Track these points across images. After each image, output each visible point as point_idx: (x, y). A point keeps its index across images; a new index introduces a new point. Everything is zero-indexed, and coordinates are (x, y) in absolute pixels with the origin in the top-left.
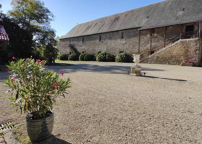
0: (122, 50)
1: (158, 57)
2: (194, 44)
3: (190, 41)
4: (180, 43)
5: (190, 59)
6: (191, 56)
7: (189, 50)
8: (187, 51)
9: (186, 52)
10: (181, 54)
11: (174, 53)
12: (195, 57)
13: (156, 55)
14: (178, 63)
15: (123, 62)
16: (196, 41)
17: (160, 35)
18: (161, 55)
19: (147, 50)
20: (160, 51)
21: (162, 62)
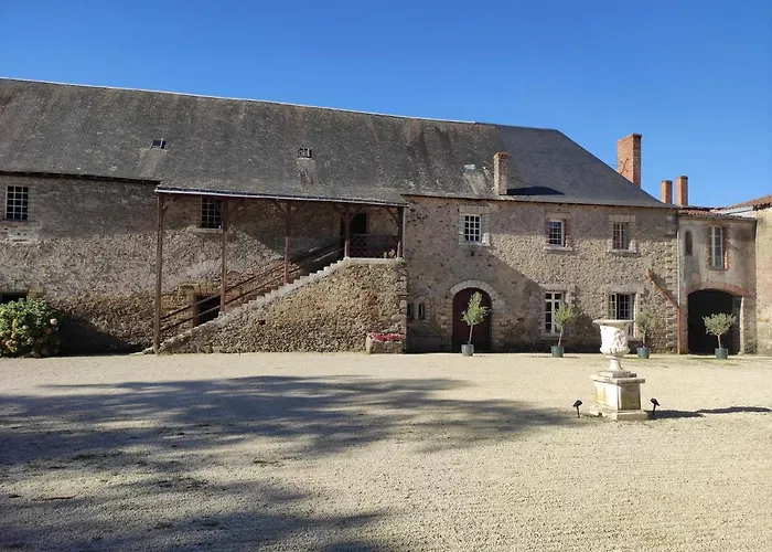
0: (20, 287)
1: (263, 322)
2: (393, 276)
3: (380, 266)
4: (349, 271)
5: (384, 328)
6: (384, 319)
7: (380, 296)
8: (373, 301)
9: (369, 305)
10: (353, 311)
11: (330, 307)
12: (396, 321)
13: (254, 315)
14: (344, 344)
15: (44, 352)
16: (396, 268)
17: (246, 231)
18: (277, 312)
19: (188, 292)
20: (269, 297)
21: (280, 343)
